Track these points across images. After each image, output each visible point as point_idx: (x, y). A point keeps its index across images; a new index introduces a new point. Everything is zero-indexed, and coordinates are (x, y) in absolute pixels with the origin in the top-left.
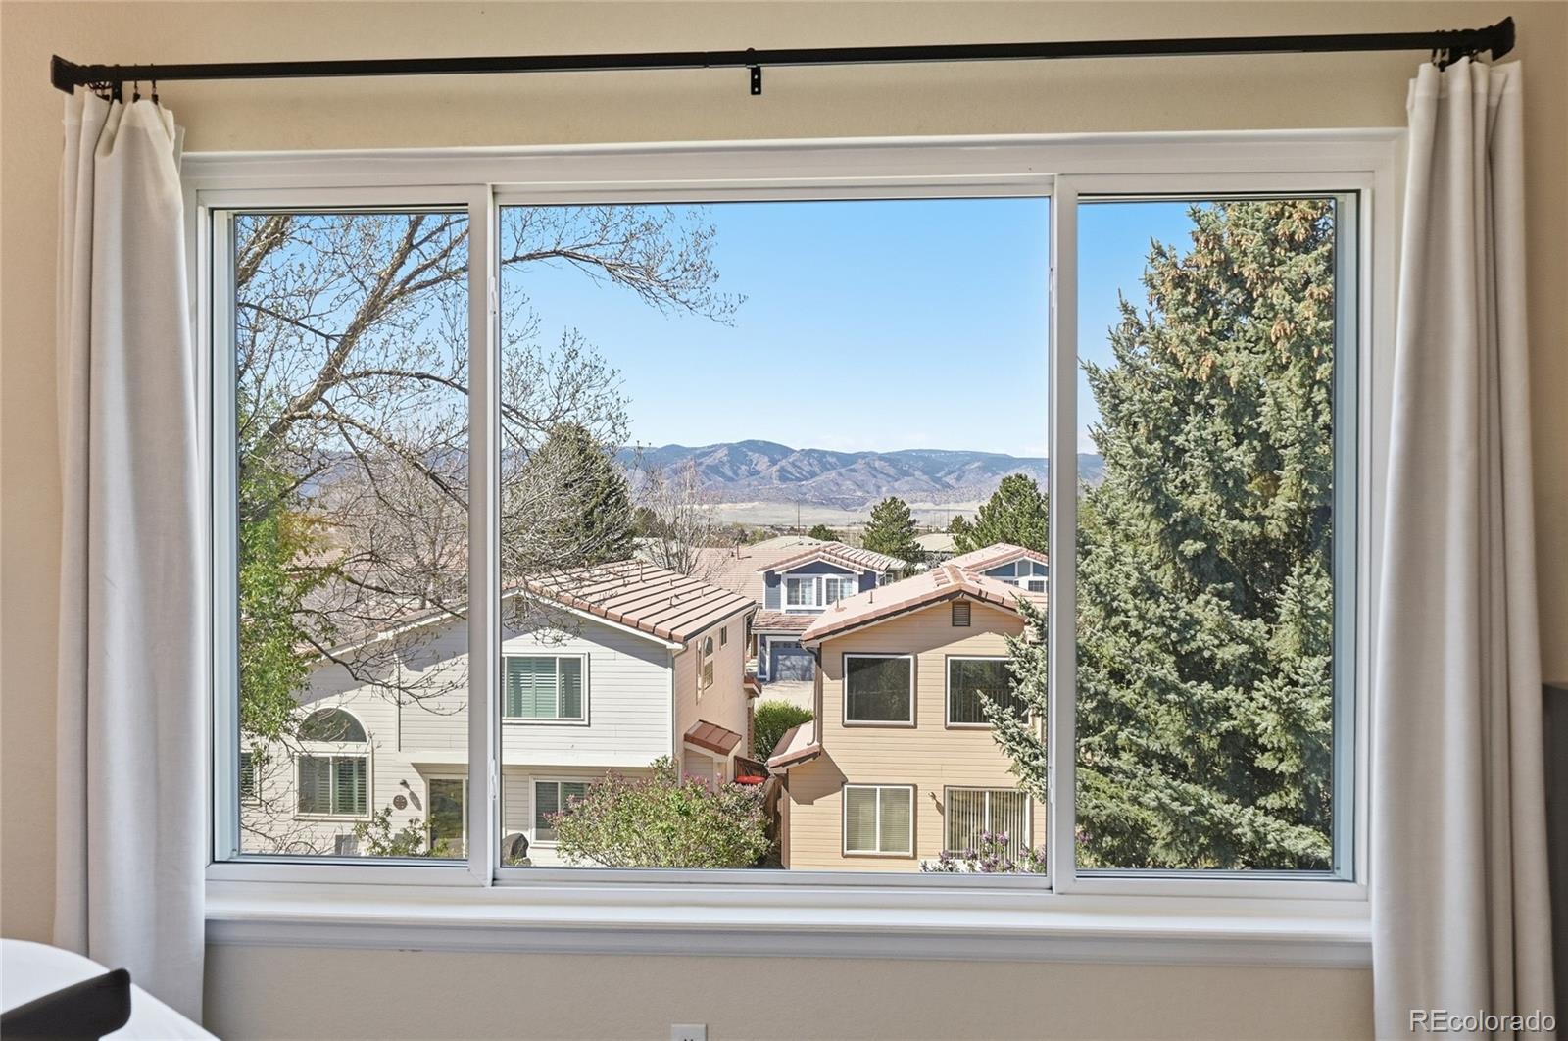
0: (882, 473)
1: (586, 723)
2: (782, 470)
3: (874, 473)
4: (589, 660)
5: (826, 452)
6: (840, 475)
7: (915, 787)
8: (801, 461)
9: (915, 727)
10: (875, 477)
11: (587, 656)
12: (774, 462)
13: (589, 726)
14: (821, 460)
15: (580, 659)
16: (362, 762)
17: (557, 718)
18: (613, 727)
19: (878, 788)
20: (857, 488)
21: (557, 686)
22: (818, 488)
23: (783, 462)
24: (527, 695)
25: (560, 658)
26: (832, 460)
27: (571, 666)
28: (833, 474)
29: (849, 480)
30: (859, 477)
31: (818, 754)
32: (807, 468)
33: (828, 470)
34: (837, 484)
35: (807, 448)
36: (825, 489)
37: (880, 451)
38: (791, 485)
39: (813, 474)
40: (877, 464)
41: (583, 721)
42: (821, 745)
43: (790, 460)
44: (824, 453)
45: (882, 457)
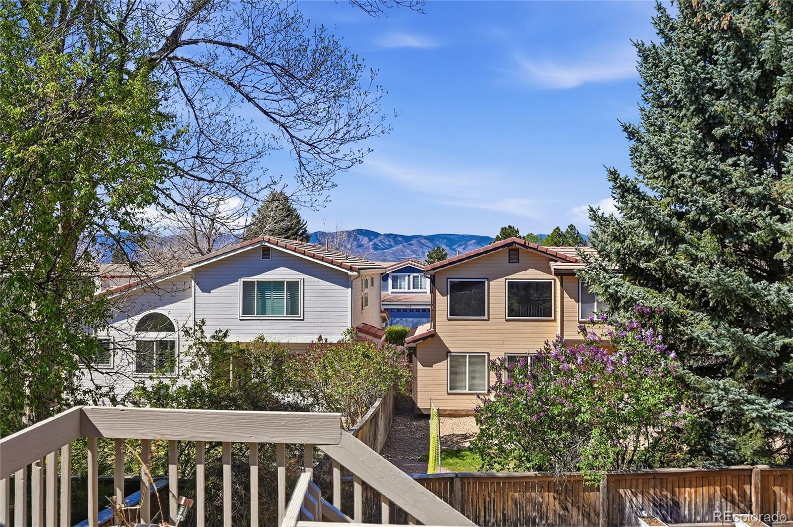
0: (426, 246)
1: (302, 318)
2: (375, 244)
3: (421, 245)
4: (304, 282)
5: (397, 235)
6: (404, 246)
7: (489, 354)
8: (384, 239)
9: (488, 320)
10: (422, 248)
11: (302, 281)
12: (371, 240)
13: (303, 320)
14: (395, 238)
15: (298, 282)
16: (173, 343)
17: (285, 315)
18: (317, 321)
19: (468, 355)
20: (412, 253)
21: (285, 298)
22: (393, 253)
23: (375, 240)
24: (269, 303)
25: (287, 282)
26: (400, 239)
27: (293, 286)
28: (400, 246)
29: (409, 249)
30: (414, 248)
31: (432, 336)
32: (388, 243)
33: (398, 244)
34: (403, 251)
35: (388, 233)
36: (397, 254)
37: (424, 235)
38: (379, 252)
39: (391, 246)
40: (423, 241)
41: (300, 317)
42: (435, 331)
43: (379, 239)
44: (396, 236)
45: (426, 238)
